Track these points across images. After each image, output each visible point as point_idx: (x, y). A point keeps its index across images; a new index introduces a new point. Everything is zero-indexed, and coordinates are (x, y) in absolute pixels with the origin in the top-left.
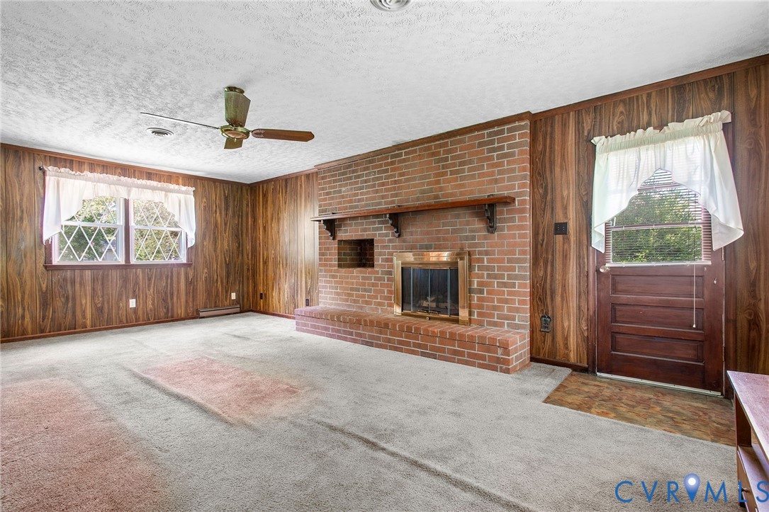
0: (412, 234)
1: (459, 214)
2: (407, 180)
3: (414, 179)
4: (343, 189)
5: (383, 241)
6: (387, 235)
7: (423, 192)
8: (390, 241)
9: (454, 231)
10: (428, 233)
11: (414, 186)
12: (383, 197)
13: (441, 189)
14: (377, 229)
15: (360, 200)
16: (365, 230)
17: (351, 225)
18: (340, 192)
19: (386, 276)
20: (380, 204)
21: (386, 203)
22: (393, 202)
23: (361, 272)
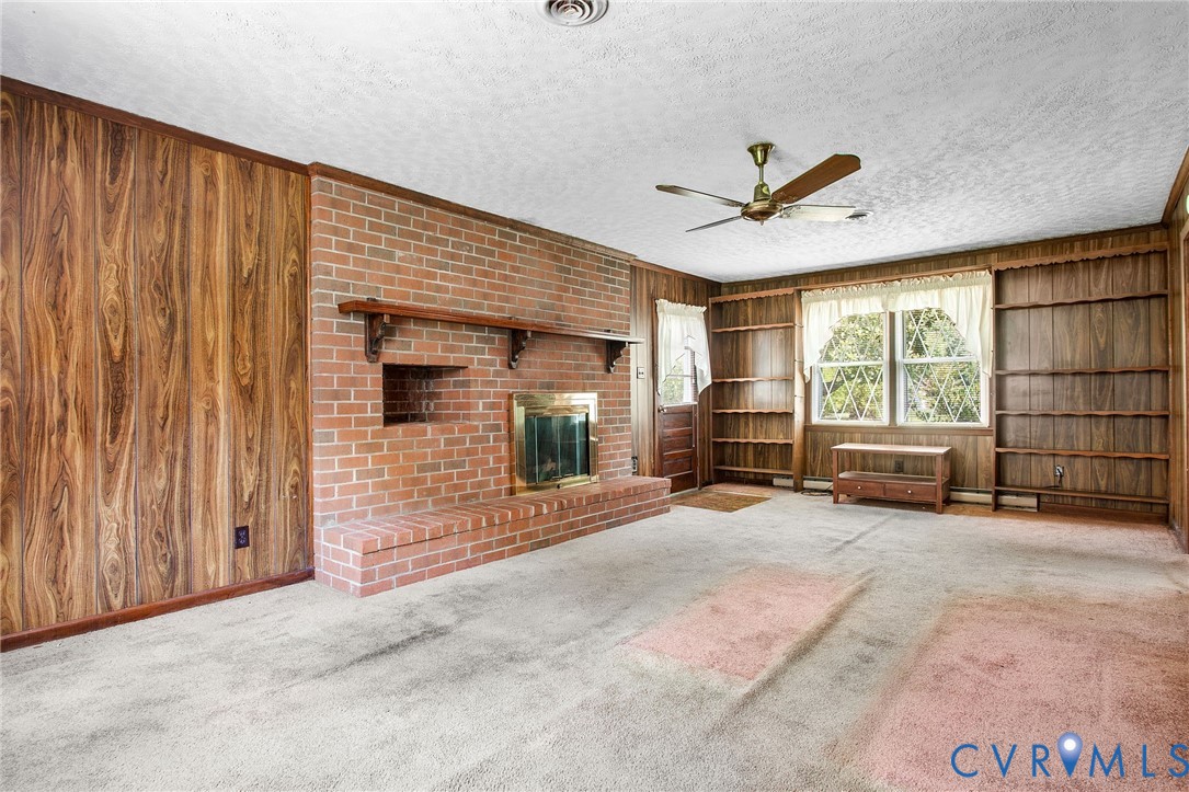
0: (529, 365)
1: (581, 346)
2: (523, 281)
3: (531, 283)
4: (399, 253)
5: (486, 374)
6: (492, 363)
7: (544, 306)
8: (497, 374)
9: (578, 367)
10: (549, 366)
11: (533, 294)
12: (485, 296)
13: (563, 308)
14: (476, 351)
15: (439, 289)
16: (451, 349)
17: (418, 335)
18: (390, 256)
19: (491, 434)
20: (479, 306)
21: (490, 308)
22: (501, 309)
23: (443, 432)
